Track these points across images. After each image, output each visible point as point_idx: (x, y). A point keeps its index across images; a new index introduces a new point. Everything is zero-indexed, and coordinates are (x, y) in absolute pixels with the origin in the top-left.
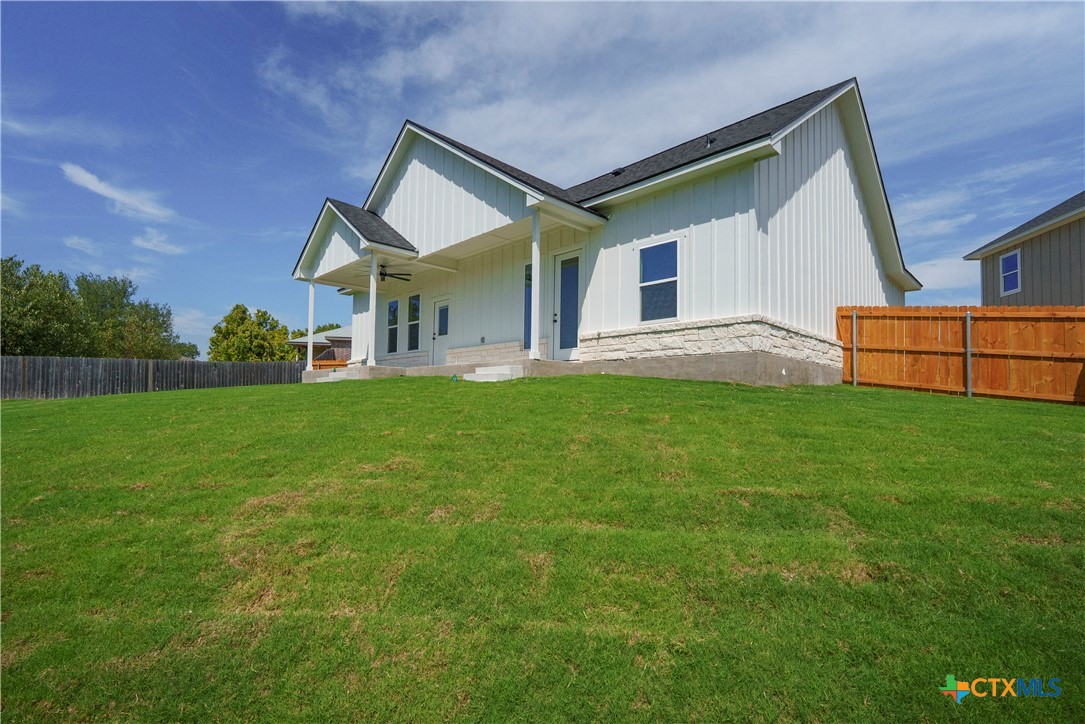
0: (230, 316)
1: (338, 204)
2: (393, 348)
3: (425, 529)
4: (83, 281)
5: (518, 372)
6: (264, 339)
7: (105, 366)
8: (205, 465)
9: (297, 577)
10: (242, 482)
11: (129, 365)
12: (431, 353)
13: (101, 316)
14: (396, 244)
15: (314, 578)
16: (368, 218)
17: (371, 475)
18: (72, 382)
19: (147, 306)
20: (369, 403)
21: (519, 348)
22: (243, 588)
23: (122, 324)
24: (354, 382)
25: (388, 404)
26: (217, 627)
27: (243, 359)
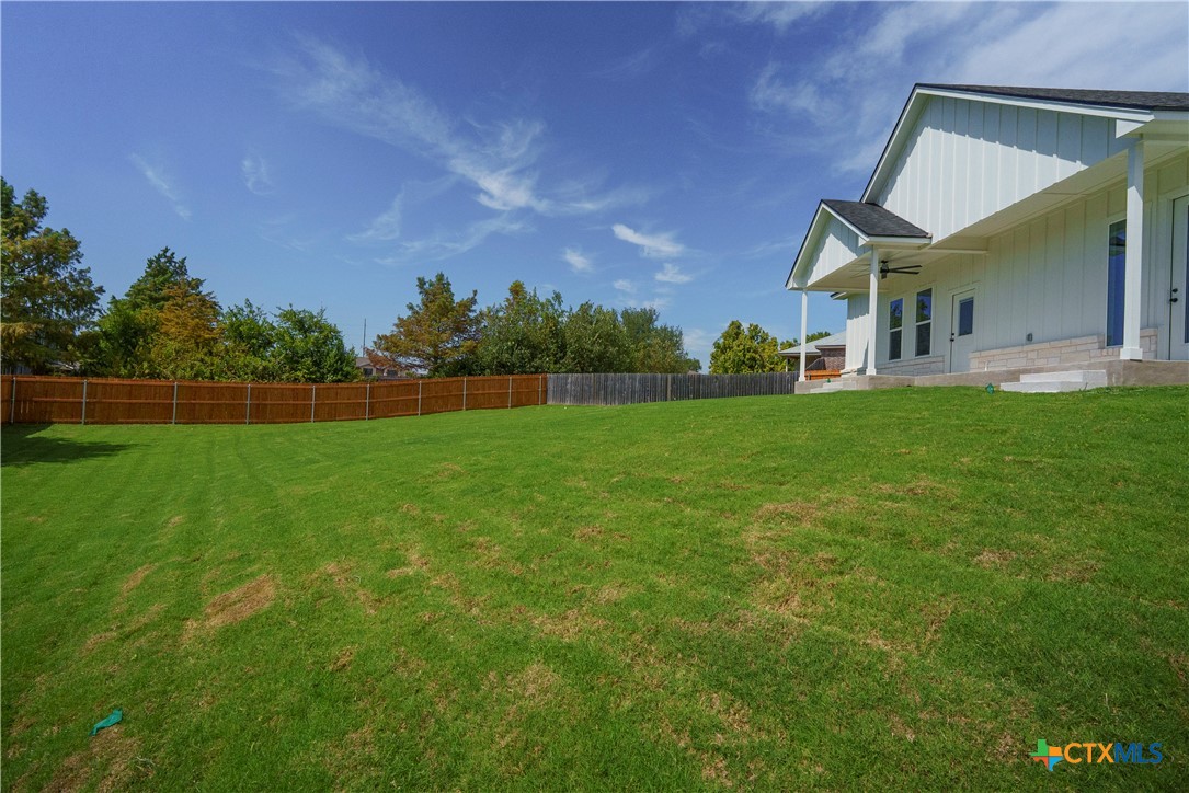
0: (727, 332)
1: (832, 204)
2: (895, 353)
3: (972, 573)
4: (626, 314)
5: (1100, 379)
6: (755, 352)
7: (640, 380)
8: (724, 467)
9: (820, 590)
10: (758, 488)
11: (655, 378)
12: (947, 358)
13: (636, 341)
14: (903, 233)
15: (839, 597)
16: (867, 211)
17: (890, 497)
18: (620, 392)
19: (666, 329)
20: (876, 416)
21: (1096, 346)
22: (771, 587)
23: (650, 345)
24: (852, 392)
25: (899, 418)
26: (753, 618)
27: (738, 372)
